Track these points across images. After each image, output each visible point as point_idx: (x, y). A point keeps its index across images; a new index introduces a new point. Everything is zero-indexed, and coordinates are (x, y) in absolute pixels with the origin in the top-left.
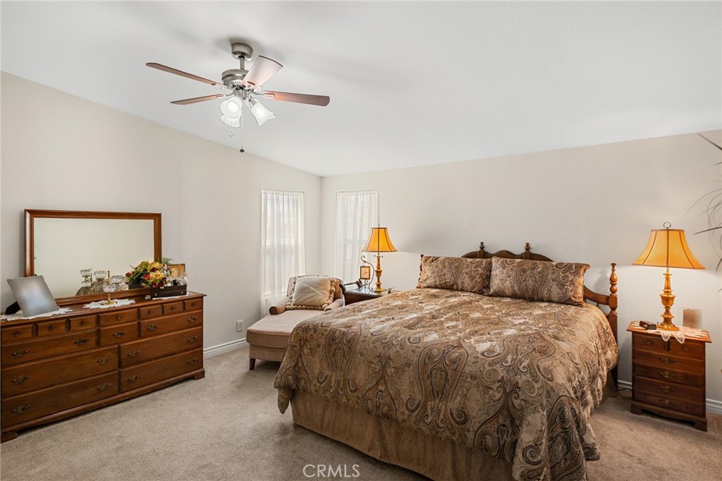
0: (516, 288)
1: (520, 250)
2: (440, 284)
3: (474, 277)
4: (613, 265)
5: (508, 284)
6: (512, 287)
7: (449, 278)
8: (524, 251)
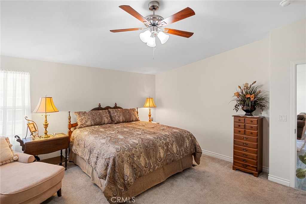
0: (124, 119)
1: (113, 106)
2: (94, 123)
3: (108, 118)
4: (137, 108)
5: (121, 118)
6: (123, 119)
7: (98, 120)
8: (114, 106)
